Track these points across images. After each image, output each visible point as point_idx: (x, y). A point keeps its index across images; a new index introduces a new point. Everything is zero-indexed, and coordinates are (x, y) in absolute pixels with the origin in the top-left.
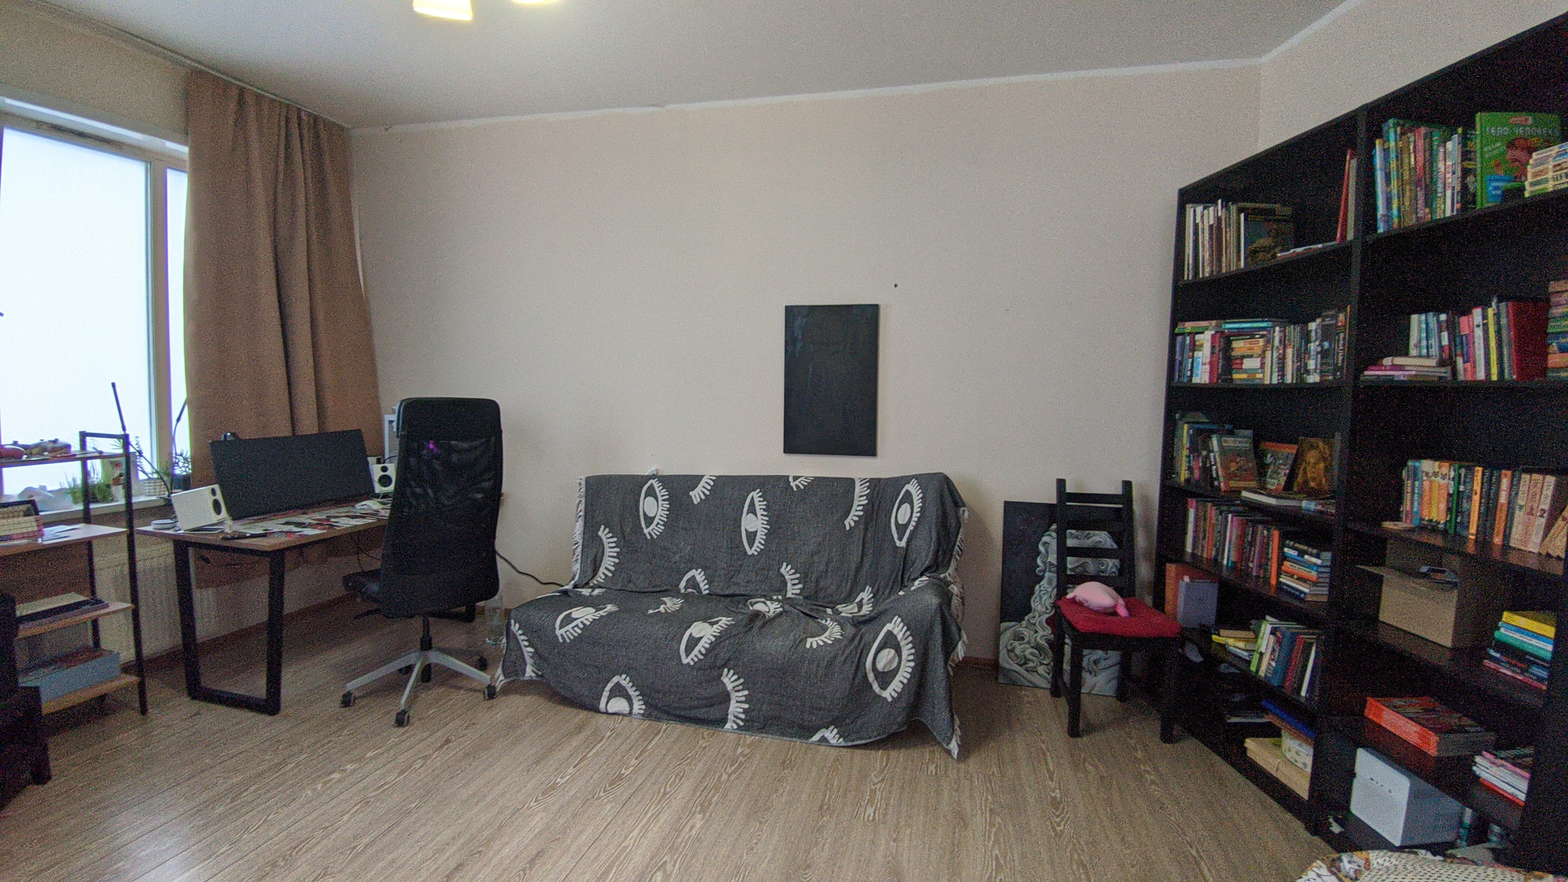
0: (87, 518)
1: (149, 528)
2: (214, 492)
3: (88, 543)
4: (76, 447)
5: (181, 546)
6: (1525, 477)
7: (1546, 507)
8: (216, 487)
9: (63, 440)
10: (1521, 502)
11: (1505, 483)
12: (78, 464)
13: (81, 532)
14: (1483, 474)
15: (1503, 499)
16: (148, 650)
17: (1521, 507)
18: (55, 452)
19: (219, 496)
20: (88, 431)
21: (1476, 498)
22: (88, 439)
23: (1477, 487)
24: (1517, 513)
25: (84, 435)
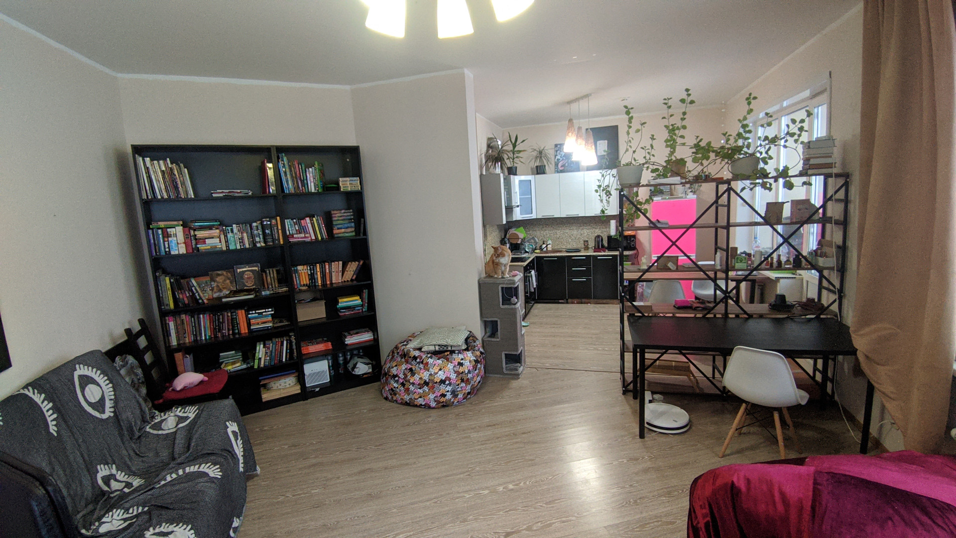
6: (333, 263)
7: (341, 269)
10: (333, 270)
11: (327, 267)
14: (320, 266)
15: (327, 271)
17: (334, 272)
21: (319, 273)
23: (318, 270)
24: (333, 273)
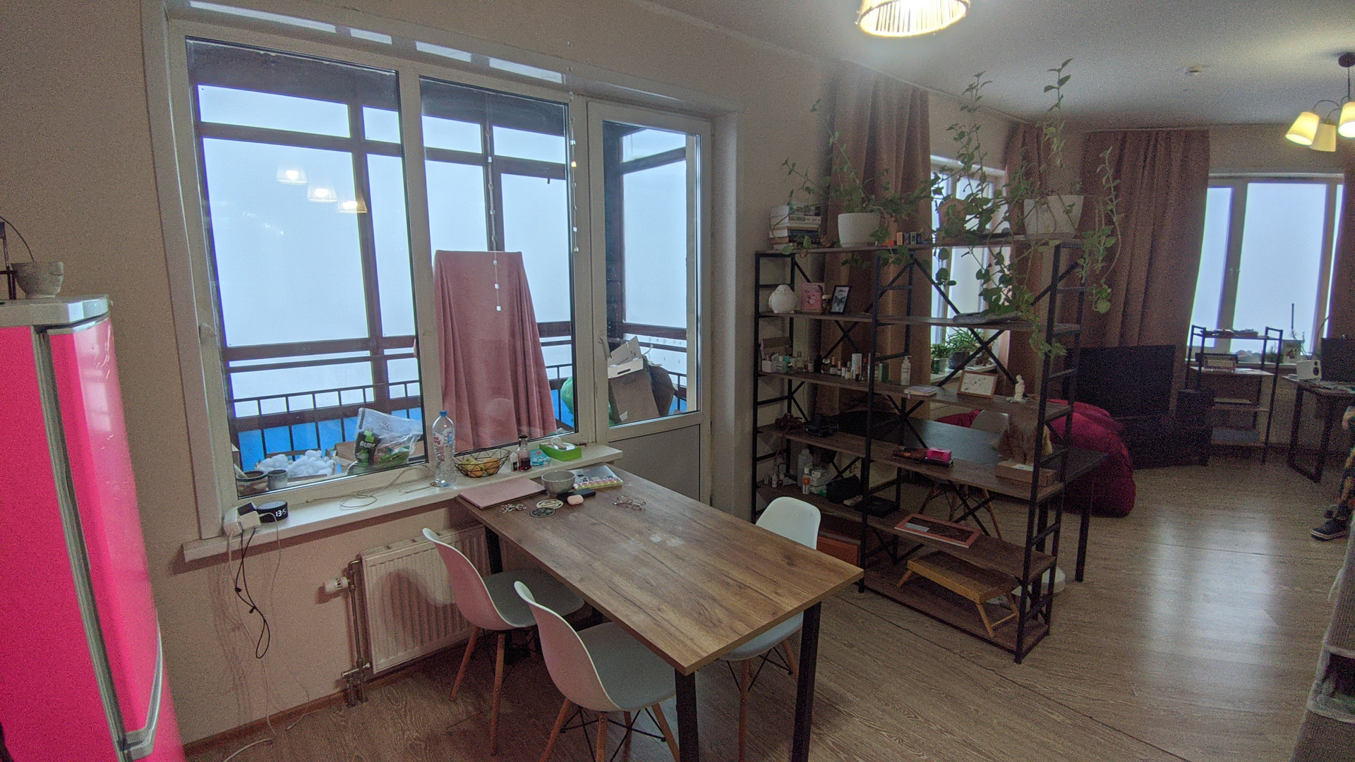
0: (1262, 367)
1: (1286, 377)
2: (1316, 363)
3: (1261, 377)
4: (1262, 333)
5: (1301, 389)
8: (1319, 362)
9: (1255, 330)
12: (1262, 341)
13: (1257, 372)
16: (1273, 439)
18: (1251, 335)
19: (1319, 366)
20: (1270, 327)
22: (1269, 331)
25: (1267, 329)
